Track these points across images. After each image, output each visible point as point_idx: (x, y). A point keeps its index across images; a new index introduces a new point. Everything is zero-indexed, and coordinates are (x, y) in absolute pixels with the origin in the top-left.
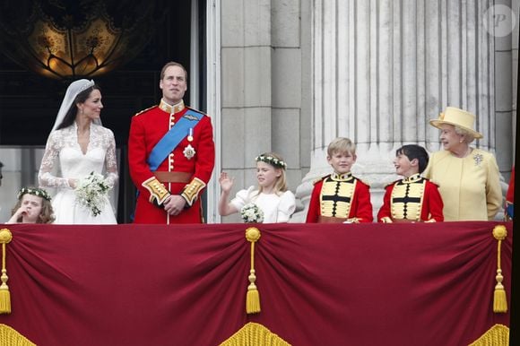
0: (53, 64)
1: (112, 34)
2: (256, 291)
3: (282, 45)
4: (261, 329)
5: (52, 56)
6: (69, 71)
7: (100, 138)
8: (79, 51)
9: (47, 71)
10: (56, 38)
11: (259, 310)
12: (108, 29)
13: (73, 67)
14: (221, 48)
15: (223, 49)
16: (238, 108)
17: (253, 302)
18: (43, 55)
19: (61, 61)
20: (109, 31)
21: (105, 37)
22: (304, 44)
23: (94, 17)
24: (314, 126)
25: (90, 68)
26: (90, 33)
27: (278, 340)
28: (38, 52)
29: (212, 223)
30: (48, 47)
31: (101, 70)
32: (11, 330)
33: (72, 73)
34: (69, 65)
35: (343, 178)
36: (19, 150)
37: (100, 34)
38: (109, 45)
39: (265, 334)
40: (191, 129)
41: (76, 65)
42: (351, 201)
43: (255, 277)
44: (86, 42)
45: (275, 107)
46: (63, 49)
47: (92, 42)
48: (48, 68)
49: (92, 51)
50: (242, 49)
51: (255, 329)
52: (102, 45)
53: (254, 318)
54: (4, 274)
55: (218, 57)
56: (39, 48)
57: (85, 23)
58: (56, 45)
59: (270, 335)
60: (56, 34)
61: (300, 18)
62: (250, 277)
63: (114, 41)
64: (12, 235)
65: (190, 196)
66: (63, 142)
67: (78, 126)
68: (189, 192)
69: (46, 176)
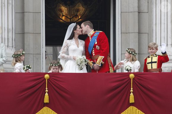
0: (63, 18)
1: (84, 8)
2: (133, 96)
3: (142, 12)
4: (135, 108)
5: (63, 15)
6: (69, 20)
7: (81, 43)
8: (72, 13)
9: (61, 21)
10: (64, 9)
11: (134, 102)
12: (82, 6)
13: (70, 19)
14: (121, 12)
15: (122, 13)
16: (127, 33)
17: (132, 99)
18: (60, 15)
19: (66, 17)
20: (83, 7)
21: (81, 9)
22: (149, 11)
23: (78, 2)
24: (153, 39)
25: (76, 19)
26: (76, 7)
27: (141, 112)
28: (58, 14)
29: (118, 72)
30: (62, 12)
31: (80, 20)
32: (49, 109)
33: (70, 21)
34: (69, 18)
35: (153, 55)
36: (52, 47)
37: (80, 8)
38: (83, 12)
39: (136, 110)
40: (96, 40)
41: (71, 18)
42: (157, 62)
43: (132, 91)
44: (75, 10)
45: (139, 33)
46: (67, 13)
47: (77, 11)
48: (62, 19)
49: (77, 14)
50: (128, 13)
51: (132, 109)
52: (80, 12)
53: (132, 104)
54: (47, 90)
55: (120, 15)
56: (59, 13)
57: (74, 4)
58: (64, 11)
59: (138, 110)
60: (65, 8)
61: (148, 2)
62: (131, 91)
63: (85, 10)
64: (50, 76)
65: (99, 63)
66: (71, 44)
67: (75, 39)
68: (98, 62)
69: (64, 55)
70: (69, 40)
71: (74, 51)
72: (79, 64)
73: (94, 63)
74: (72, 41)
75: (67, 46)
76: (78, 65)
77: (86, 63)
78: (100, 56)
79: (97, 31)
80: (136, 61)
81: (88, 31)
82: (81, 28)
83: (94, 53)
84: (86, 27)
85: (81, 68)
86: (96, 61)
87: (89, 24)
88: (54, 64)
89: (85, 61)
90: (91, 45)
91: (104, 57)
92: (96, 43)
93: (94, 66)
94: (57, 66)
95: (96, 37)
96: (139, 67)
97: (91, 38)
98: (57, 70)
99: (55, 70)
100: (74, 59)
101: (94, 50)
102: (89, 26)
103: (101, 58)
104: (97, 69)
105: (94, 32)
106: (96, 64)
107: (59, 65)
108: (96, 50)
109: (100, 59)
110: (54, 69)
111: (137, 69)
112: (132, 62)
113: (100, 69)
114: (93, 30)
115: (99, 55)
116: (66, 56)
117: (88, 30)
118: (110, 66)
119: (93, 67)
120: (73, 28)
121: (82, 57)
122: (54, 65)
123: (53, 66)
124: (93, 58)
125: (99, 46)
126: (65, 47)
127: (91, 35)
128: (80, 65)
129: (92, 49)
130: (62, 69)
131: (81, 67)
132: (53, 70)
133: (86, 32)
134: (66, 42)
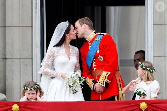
40: (98, 46)
64: (20, 107)
65: (102, 82)
66: (58, 53)
67: (65, 45)
68: (101, 80)
69: (47, 70)
70: (55, 47)
71: (64, 64)
72: (72, 85)
73: (95, 82)
74: (61, 49)
75: (53, 57)
76: (70, 86)
77: (81, 83)
78: (103, 72)
79: (99, 33)
80: (153, 80)
81: (85, 33)
82: (75, 28)
83: (95, 67)
84: (83, 26)
85: (75, 91)
86: (98, 79)
87: (87, 22)
88: (29, 87)
89: (80, 80)
90: (91, 54)
91: (110, 73)
92: (98, 52)
93: (95, 87)
94: (33, 89)
95: (99, 43)
96: (157, 89)
97: (90, 44)
98: (34, 96)
99: (31, 95)
100: (63, 77)
101: (95, 62)
102: (87, 26)
103: (105, 74)
104: (99, 91)
105: (95, 35)
106: (99, 83)
107: (36, 88)
108: (98, 62)
109: (104, 76)
110: (29, 94)
111: (155, 93)
112: (148, 82)
113: (104, 91)
114: (94, 31)
115: (103, 69)
116: (51, 72)
117: (85, 31)
118: (119, 86)
119: (93, 88)
120: (65, 30)
121: (75, 74)
122: (29, 89)
123: (27, 89)
124: (93, 74)
125: (102, 56)
126: (50, 57)
127: (91, 40)
128: (72, 87)
129: (92, 60)
130: (41, 94)
131: (74, 89)
132: (27, 95)
133: (83, 34)
134: (51, 51)
